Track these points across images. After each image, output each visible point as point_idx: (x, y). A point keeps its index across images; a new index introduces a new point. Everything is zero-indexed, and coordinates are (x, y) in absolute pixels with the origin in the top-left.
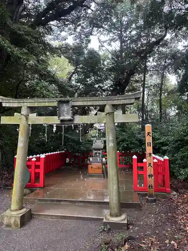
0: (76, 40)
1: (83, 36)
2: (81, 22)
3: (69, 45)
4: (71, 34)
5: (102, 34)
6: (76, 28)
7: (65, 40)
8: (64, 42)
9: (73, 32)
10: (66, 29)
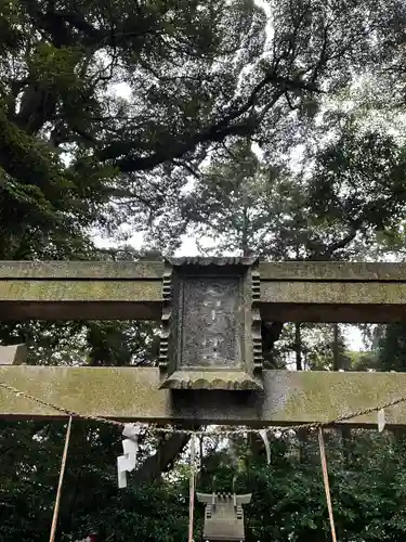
0: (149, 240)
1: (165, 235)
2: (164, 209)
3: (133, 250)
4: (139, 229)
5: (203, 234)
6: (153, 218)
7: (126, 239)
8: (122, 243)
9: (144, 226)
10: (132, 218)
